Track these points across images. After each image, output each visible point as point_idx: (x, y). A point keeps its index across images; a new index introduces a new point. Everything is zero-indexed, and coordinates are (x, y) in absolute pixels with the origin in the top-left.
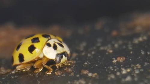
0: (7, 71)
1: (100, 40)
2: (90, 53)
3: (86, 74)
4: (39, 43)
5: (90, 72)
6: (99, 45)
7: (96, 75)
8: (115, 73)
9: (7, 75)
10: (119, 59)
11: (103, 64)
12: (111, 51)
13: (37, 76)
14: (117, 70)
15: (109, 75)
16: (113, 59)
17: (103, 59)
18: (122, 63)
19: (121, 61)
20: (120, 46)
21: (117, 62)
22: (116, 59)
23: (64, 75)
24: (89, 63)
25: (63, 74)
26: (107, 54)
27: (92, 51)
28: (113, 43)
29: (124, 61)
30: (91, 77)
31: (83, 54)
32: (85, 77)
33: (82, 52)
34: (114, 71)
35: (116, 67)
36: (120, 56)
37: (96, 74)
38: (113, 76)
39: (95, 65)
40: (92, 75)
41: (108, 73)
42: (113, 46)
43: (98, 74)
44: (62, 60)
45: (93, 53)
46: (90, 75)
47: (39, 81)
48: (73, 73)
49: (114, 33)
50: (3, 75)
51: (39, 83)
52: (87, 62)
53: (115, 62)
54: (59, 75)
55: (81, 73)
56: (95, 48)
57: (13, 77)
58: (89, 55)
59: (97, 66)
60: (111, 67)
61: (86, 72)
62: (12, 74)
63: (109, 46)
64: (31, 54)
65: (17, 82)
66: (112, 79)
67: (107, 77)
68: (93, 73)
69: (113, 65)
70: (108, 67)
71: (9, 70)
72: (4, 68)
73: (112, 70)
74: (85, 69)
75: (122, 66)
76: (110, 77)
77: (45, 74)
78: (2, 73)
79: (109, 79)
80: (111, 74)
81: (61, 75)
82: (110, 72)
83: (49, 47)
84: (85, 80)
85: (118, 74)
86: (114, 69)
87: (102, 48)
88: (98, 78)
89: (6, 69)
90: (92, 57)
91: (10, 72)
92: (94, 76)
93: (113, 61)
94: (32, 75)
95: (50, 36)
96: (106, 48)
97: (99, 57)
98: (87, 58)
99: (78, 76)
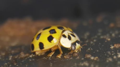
0: (26, 55)
1: (100, 31)
2: (93, 41)
3: (89, 57)
4: (56, 34)
5: (92, 56)
6: (99, 34)
7: (97, 59)
8: (112, 57)
9: (26, 58)
10: (115, 45)
11: (102, 50)
12: (109, 40)
13: (50, 59)
14: (114, 54)
15: (108, 59)
16: (111, 45)
17: (103, 46)
18: (118, 49)
19: (117, 47)
20: (116, 35)
21: (114, 48)
22: (113, 46)
23: (72, 59)
24: (92, 49)
25: (70, 57)
26: (106, 41)
27: (94, 39)
28: (111, 32)
29: (119, 47)
30: (93, 60)
31: (87, 41)
32: (88, 60)
33: (86, 40)
34: (111, 55)
35: (113, 52)
36: (116, 43)
37: (97, 57)
38: (110, 59)
39: (97, 51)
40: (94, 58)
41: (106, 57)
42: (111, 35)
43: (99, 57)
44: (76, 47)
45: (95, 41)
46: (92, 58)
47: (51, 63)
48: (79, 57)
49: (112, 25)
50: (22, 58)
51: (51, 65)
52: (90, 48)
53: (112, 48)
54: (67, 59)
55: (85, 57)
56: (96, 37)
57: (31, 60)
58: (92, 43)
59: (98, 51)
60: (109, 52)
61: (89, 56)
62: (30, 58)
63: (108, 35)
64: (50, 43)
65: (34, 64)
66: (110, 61)
67: (106, 60)
68: (95, 57)
69: (111, 50)
70: (107, 52)
71: (27, 55)
72: (23, 53)
73: (110, 54)
74: (89, 53)
75: (118, 51)
76: (108, 60)
77: (56, 57)
78: (22, 57)
79: (108, 61)
80: (109, 57)
81: (69, 59)
82: (108, 56)
83: (65, 38)
84: (88, 63)
85: (115, 57)
86: (112, 53)
87: (102, 37)
88: (98, 61)
89: (25, 54)
90: (94, 44)
91: (29, 56)
92: (95, 59)
93: (111, 48)
94: (46, 58)
95: (63, 28)
96: (105, 37)
97: (100, 44)
98: (90, 45)
99: (83, 59)
